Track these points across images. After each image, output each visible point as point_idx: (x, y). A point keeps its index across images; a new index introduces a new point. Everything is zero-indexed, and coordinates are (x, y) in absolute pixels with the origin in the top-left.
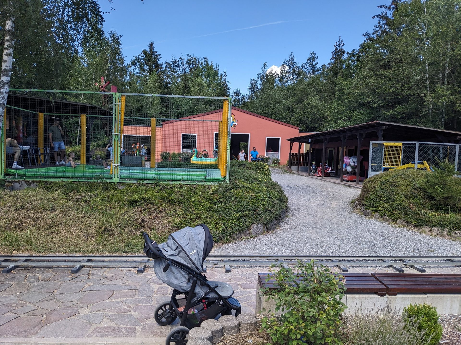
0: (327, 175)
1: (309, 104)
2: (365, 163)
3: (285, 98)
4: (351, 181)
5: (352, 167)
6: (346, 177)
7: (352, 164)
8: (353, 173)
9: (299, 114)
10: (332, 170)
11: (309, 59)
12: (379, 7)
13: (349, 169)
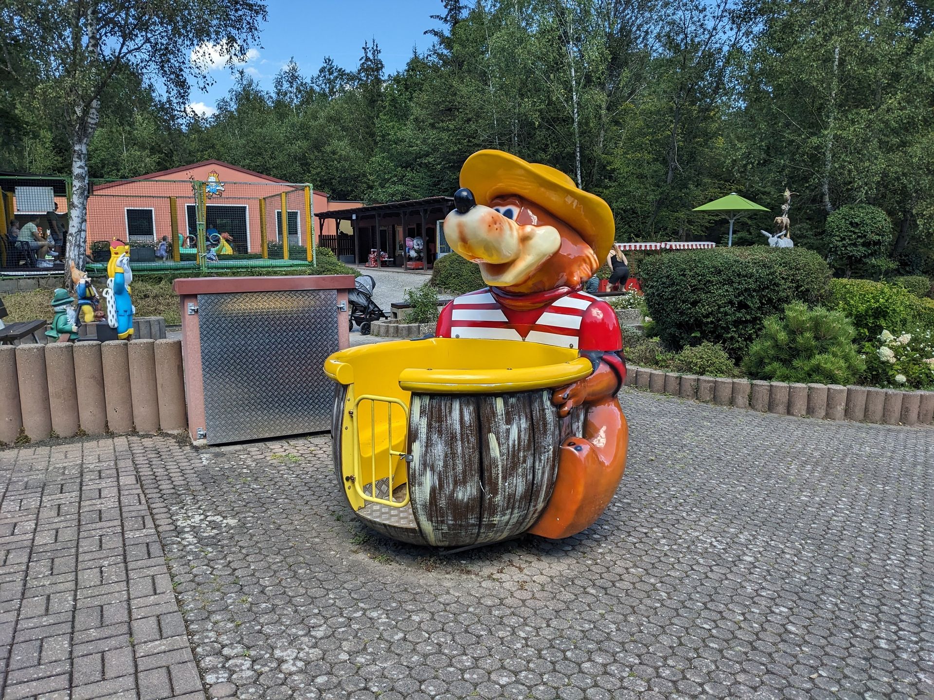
0: (384, 264)
1: (334, 153)
2: (431, 245)
3: (289, 140)
4: (417, 269)
5: (416, 251)
6: (410, 264)
7: (416, 247)
8: (419, 259)
9: (319, 170)
10: (389, 257)
11: (322, 70)
12: (432, 17)
13: (413, 254)
